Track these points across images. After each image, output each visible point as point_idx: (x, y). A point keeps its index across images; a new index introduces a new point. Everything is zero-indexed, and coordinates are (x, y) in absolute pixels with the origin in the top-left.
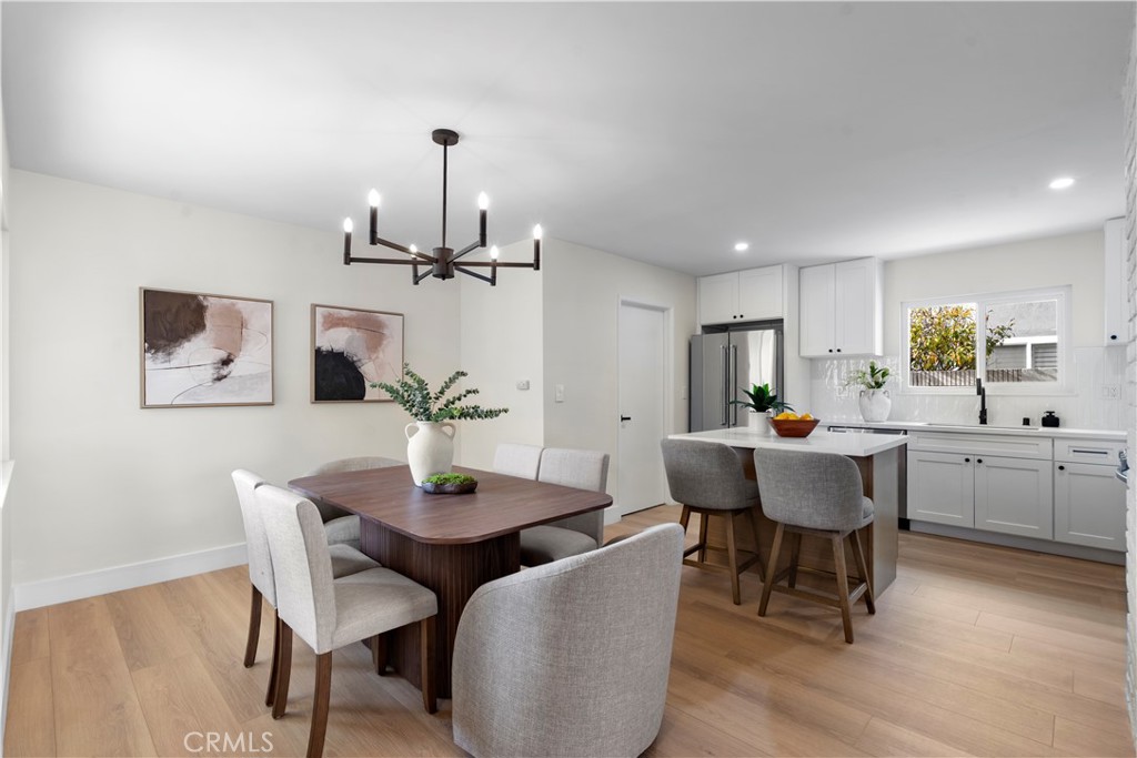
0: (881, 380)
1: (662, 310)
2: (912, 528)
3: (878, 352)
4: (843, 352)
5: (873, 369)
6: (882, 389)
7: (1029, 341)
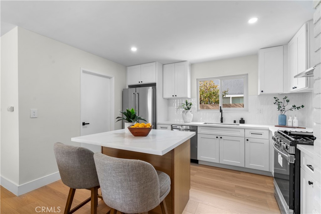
0: (189, 107)
1: (110, 78)
2: (199, 163)
3: (189, 96)
4: (177, 97)
5: (187, 103)
6: (190, 110)
7: (231, 96)
